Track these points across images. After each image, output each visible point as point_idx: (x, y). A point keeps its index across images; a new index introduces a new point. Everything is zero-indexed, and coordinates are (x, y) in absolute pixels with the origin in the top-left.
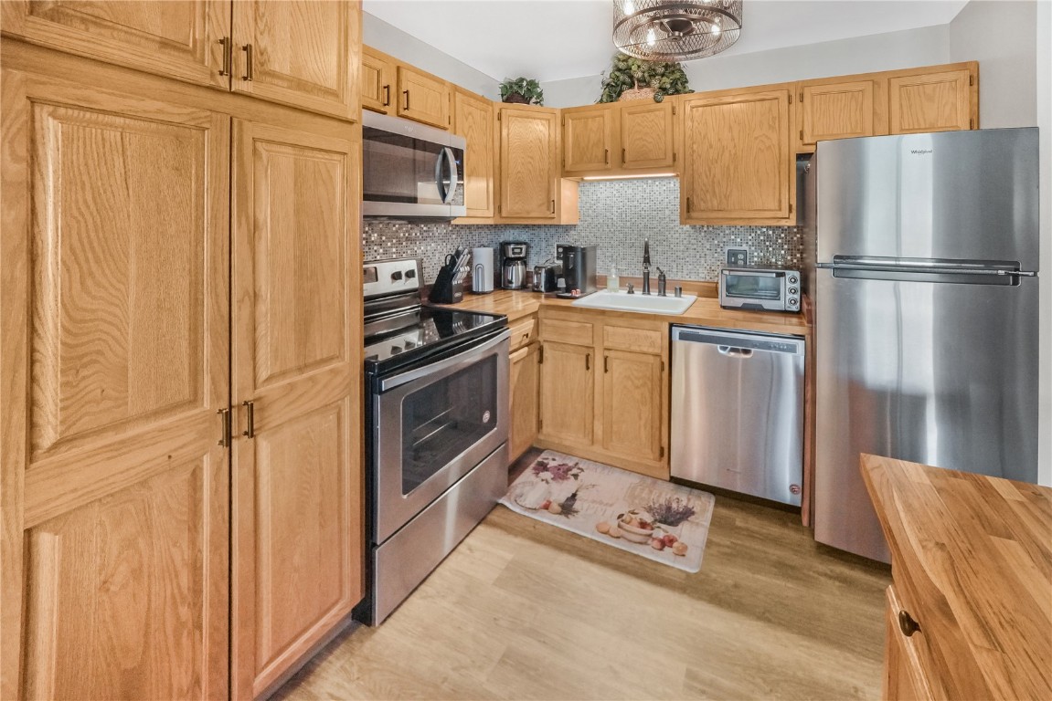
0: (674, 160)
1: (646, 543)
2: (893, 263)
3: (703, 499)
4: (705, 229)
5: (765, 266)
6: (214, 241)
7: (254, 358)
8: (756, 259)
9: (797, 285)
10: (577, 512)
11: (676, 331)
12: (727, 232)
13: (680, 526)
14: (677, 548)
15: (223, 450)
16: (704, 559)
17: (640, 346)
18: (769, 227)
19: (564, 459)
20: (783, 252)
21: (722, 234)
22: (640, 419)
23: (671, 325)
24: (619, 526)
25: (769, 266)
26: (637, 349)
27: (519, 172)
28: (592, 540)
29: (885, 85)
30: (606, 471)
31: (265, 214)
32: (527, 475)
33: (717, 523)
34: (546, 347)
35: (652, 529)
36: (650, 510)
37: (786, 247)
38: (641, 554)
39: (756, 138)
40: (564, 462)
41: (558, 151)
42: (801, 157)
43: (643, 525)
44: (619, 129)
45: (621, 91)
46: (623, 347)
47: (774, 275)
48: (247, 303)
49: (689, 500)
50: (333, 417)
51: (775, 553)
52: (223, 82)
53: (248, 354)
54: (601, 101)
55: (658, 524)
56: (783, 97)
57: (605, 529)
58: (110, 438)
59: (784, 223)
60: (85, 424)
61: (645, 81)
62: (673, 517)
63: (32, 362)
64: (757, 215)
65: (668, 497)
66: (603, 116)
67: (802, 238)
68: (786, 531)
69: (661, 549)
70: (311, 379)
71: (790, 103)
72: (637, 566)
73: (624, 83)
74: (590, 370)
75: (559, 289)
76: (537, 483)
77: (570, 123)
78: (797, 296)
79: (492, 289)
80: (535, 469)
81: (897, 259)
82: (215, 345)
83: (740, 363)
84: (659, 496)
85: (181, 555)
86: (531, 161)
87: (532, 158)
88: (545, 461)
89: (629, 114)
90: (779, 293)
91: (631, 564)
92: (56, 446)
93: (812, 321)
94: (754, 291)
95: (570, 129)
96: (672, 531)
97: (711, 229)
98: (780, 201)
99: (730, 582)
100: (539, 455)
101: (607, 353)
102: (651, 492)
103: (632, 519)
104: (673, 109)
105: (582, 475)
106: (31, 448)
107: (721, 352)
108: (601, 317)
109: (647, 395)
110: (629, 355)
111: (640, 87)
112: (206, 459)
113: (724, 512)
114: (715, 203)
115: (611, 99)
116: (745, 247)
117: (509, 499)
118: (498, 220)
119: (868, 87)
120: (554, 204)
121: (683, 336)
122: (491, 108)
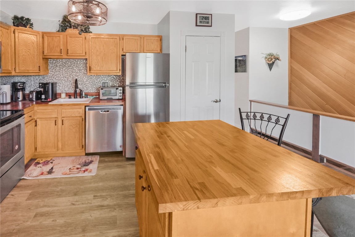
0: (86, 54)
1: (79, 173)
2: (145, 84)
3: (96, 157)
4: (95, 76)
5: (113, 87)
8: (110, 85)
9: (122, 91)
10: (54, 172)
11: (87, 108)
12: (102, 77)
13: (89, 165)
14: (89, 171)
16: (97, 171)
17: (75, 114)
18: (114, 75)
19: (46, 159)
20: (118, 82)
21: (100, 77)
22: (75, 138)
23: (85, 107)
24: (70, 171)
25: (114, 87)
26: (74, 115)
27: (24, 55)
28: (61, 178)
29: (143, 38)
30: (63, 158)
32: (32, 167)
33: (100, 162)
34: (38, 120)
35: (81, 169)
36: (79, 164)
37: (119, 81)
38: (78, 176)
39: (111, 49)
40: (46, 160)
41: (41, 48)
42: (122, 55)
43: (78, 169)
44: (66, 42)
45: (66, 28)
46: (69, 116)
47: (115, 89)
49: (92, 158)
51: (116, 164)
54: (59, 31)
55: (82, 167)
56: (118, 38)
57: (65, 173)
59: (118, 74)
61: (75, 27)
62: (86, 164)
64: (111, 72)
65: (85, 160)
66: (60, 37)
67: (123, 78)
68: (119, 158)
69: (84, 173)
71: (120, 40)
72: (77, 179)
73: (67, 26)
74: (57, 125)
75: (42, 99)
76: (36, 169)
77: (46, 38)
78: (121, 95)
79: (10, 102)
80: (34, 165)
81: (145, 83)
83: (106, 115)
84: (82, 160)
86: (29, 51)
87: (29, 50)
88: (38, 161)
89: (70, 37)
90: (117, 94)
91: (75, 179)
93: (125, 101)
94: (110, 94)
95: (46, 40)
96: (87, 167)
97: (97, 76)
98: (117, 68)
99: (104, 174)
100: (35, 161)
101: (63, 119)
102: (79, 160)
103: (74, 168)
104: (85, 37)
105: (54, 162)
107: (101, 112)
108: (60, 107)
109: (78, 130)
110: (71, 118)
111: (73, 28)
113: (102, 159)
114: (99, 68)
115: (62, 31)
116: (107, 81)
117: (26, 176)
118: (14, 74)
119: (139, 38)
120: (40, 67)
121: (89, 109)
122: (10, 29)
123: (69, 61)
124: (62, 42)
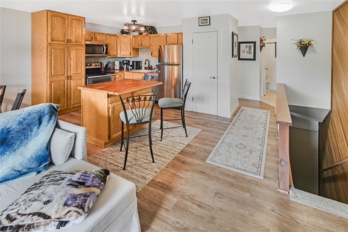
0: (150, 46)
6: (66, 59)
7: (71, 72)
17: (139, 78)
27: (123, 48)
29: (179, 35)
31: (72, 56)
46: (137, 78)
48: (70, 66)
50: (81, 81)
52: (67, 44)
60: (55, 75)
63: (51, 69)
66: (139, 37)
71: (167, 37)
82: (66, 70)
85: (63, 89)
89: (143, 37)
92: (53, 76)
104: (150, 37)
106: (51, 76)
112: (66, 81)
118: (118, 56)
119: (177, 35)
120: (131, 53)
121: (145, 75)
122: (116, 36)
123: (148, 49)
124: (140, 40)
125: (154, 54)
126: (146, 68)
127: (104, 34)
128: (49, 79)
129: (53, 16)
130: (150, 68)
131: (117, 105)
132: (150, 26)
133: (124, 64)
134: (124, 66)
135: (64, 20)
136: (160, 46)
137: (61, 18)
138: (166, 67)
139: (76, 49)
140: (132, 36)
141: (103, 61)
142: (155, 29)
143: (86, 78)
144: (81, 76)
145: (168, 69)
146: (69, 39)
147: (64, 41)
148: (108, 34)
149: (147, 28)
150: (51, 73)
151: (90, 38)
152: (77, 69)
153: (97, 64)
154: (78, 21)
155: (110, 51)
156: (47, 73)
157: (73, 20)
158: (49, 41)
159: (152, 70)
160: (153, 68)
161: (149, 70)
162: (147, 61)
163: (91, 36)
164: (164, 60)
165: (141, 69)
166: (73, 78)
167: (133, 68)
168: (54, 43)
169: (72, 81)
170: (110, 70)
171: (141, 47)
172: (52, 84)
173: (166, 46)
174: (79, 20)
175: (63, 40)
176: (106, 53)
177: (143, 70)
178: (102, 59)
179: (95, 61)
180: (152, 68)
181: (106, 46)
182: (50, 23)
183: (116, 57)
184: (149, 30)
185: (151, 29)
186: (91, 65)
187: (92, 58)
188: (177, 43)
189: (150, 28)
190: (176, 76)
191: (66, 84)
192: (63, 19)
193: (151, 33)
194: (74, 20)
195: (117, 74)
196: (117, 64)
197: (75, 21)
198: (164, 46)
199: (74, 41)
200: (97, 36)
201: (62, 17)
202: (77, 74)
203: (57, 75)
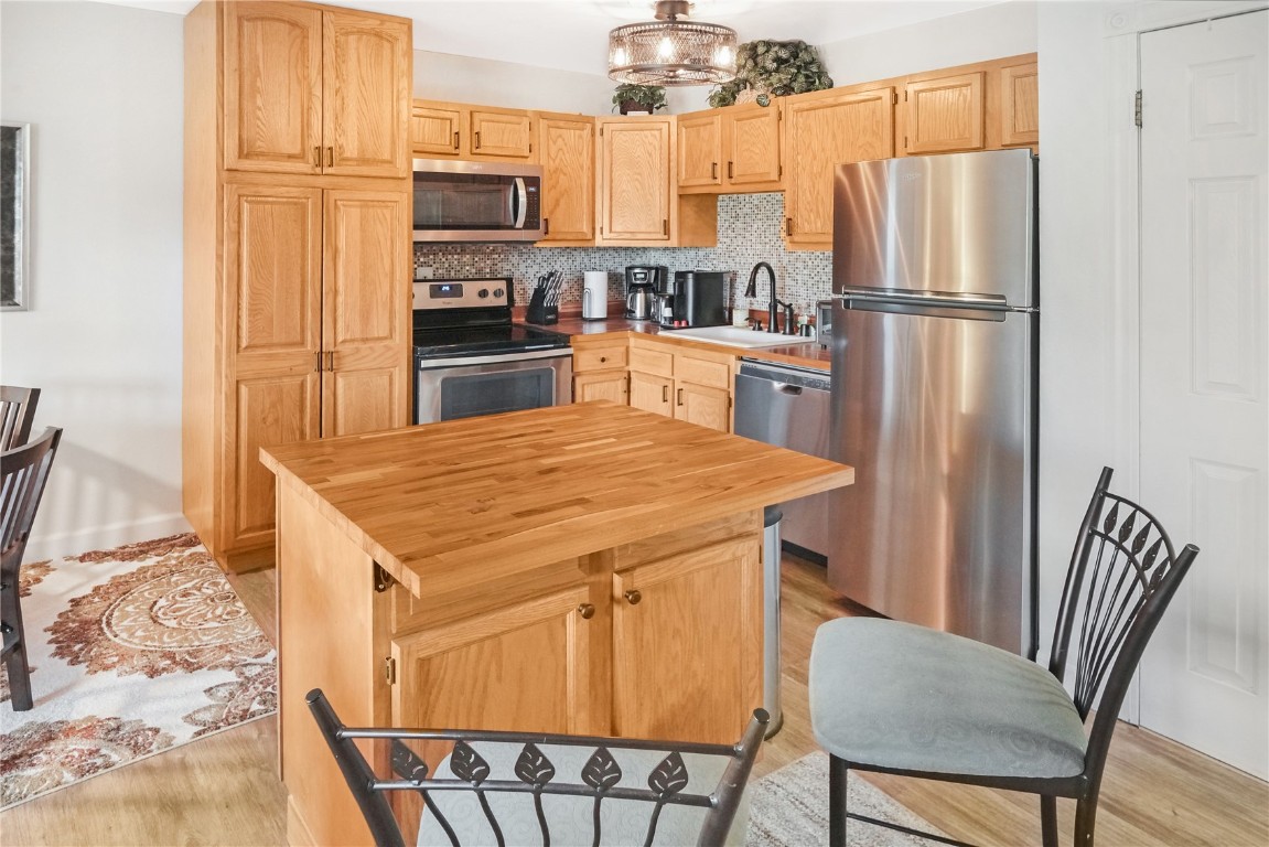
0: (780, 174)
6: (313, 260)
7: (335, 328)
15: (317, 375)
27: (624, 191)
31: (342, 244)
46: (696, 380)
48: (331, 296)
50: (386, 378)
52: (318, 170)
53: (331, 325)
58: (266, 351)
60: (256, 342)
63: (239, 309)
70: (371, 348)
74: (668, 403)
79: (605, 316)
82: (313, 316)
85: (296, 423)
92: (246, 348)
101: (682, 385)
104: (780, 113)
106: (238, 346)
108: (680, 348)
110: (701, 389)
112: (309, 377)
114: (819, 225)
115: (723, 103)
118: (599, 242)
119: (977, 81)
120: (666, 224)
121: (744, 370)
122: (589, 126)
123: (769, 199)
124: (717, 141)
125: (807, 228)
126: (754, 319)
127: (521, 113)
128: (229, 365)
129: (248, 20)
130: (780, 318)
131: (459, 648)
132: (783, 45)
133: (634, 288)
134: (633, 300)
135: (298, 40)
136: (851, 170)
137: (288, 26)
138: (889, 321)
139: (365, 204)
140: (673, 120)
141: (522, 268)
142: (813, 61)
143: (415, 369)
144: (390, 353)
145: (907, 340)
146: (327, 144)
147: (301, 157)
148: (542, 115)
149: (759, 59)
150: (234, 331)
151: (445, 143)
152: (366, 316)
153: (491, 286)
154: (373, 39)
155: (552, 213)
156: (219, 332)
157: (347, 34)
158: (231, 159)
159: (792, 332)
160: (804, 320)
161: (776, 330)
162: (763, 276)
163: (455, 130)
164: (873, 267)
165: (730, 323)
166: (348, 364)
167: (678, 316)
168: (254, 167)
169: (340, 382)
170: (555, 322)
171: (727, 187)
172: (244, 390)
173: (892, 168)
174: (378, 35)
175: (297, 150)
176: (532, 222)
177: (739, 334)
178: (515, 259)
179: (480, 271)
180: (793, 319)
181: (532, 182)
182: (234, 59)
183: (585, 247)
184: (777, 70)
185: (786, 61)
186: (456, 292)
187: (463, 252)
188: (976, 143)
189: (784, 54)
190: (966, 401)
191: (313, 397)
192: (298, 31)
193: (787, 90)
194: (352, 38)
195: (582, 349)
196: (596, 283)
197: (359, 40)
198: (876, 168)
199: (355, 155)
200: (484, 128)
201: (294, 24)
202: (365, 340)
203: (264, 342)
